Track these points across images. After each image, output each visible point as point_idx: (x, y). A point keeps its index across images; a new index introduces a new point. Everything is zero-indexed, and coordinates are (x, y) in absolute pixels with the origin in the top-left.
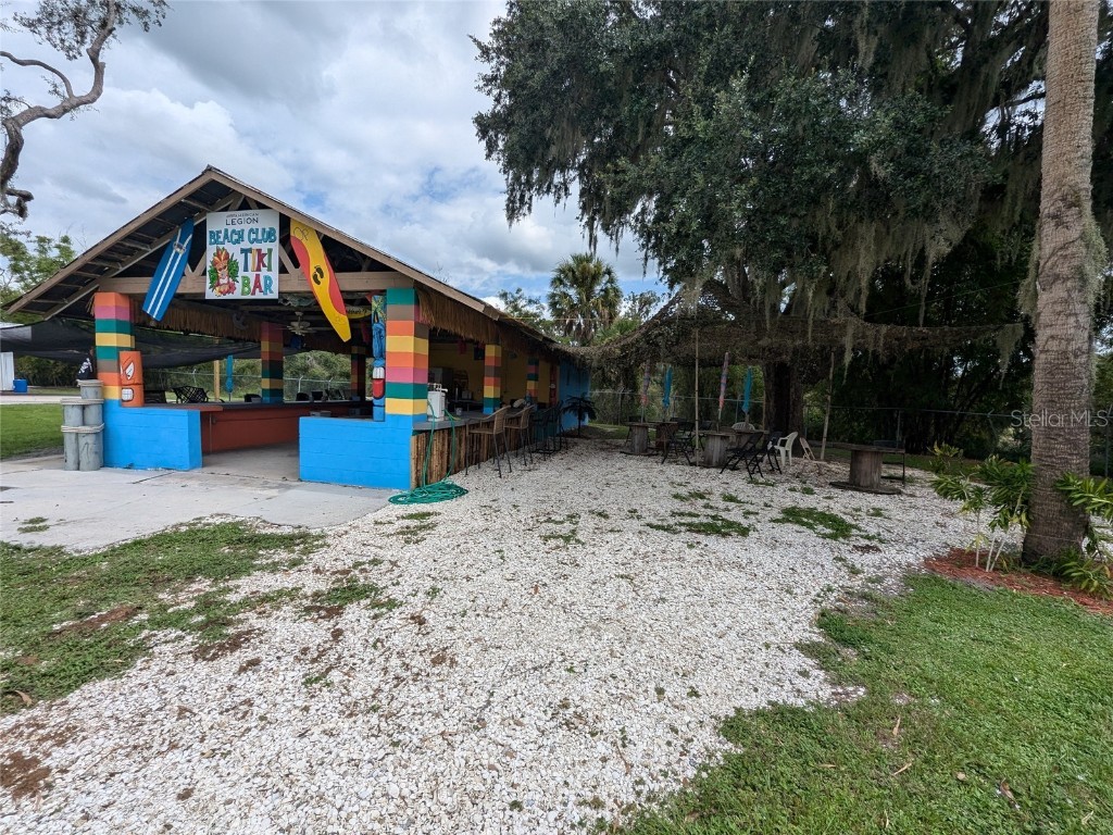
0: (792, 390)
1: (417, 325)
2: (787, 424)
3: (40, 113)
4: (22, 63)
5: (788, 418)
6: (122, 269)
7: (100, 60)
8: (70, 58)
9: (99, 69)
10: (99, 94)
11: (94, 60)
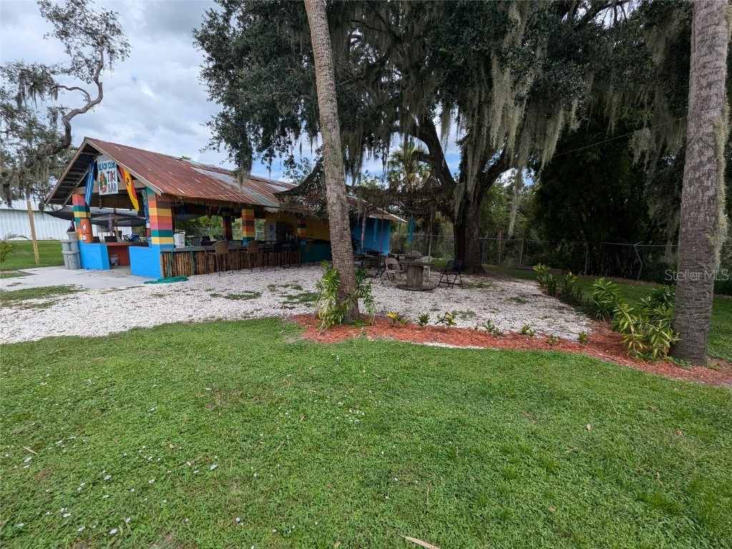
0: (467, 230)
1: (157, 202)
2: (464, 252)
3: (76, 112)
4: (70, 89)
5: (464, 248)
6: (78, 184)
7: (100, 82)
8: (88, 83)
9: (100, 85)
10: (101, 98)
11: (97, 82)
